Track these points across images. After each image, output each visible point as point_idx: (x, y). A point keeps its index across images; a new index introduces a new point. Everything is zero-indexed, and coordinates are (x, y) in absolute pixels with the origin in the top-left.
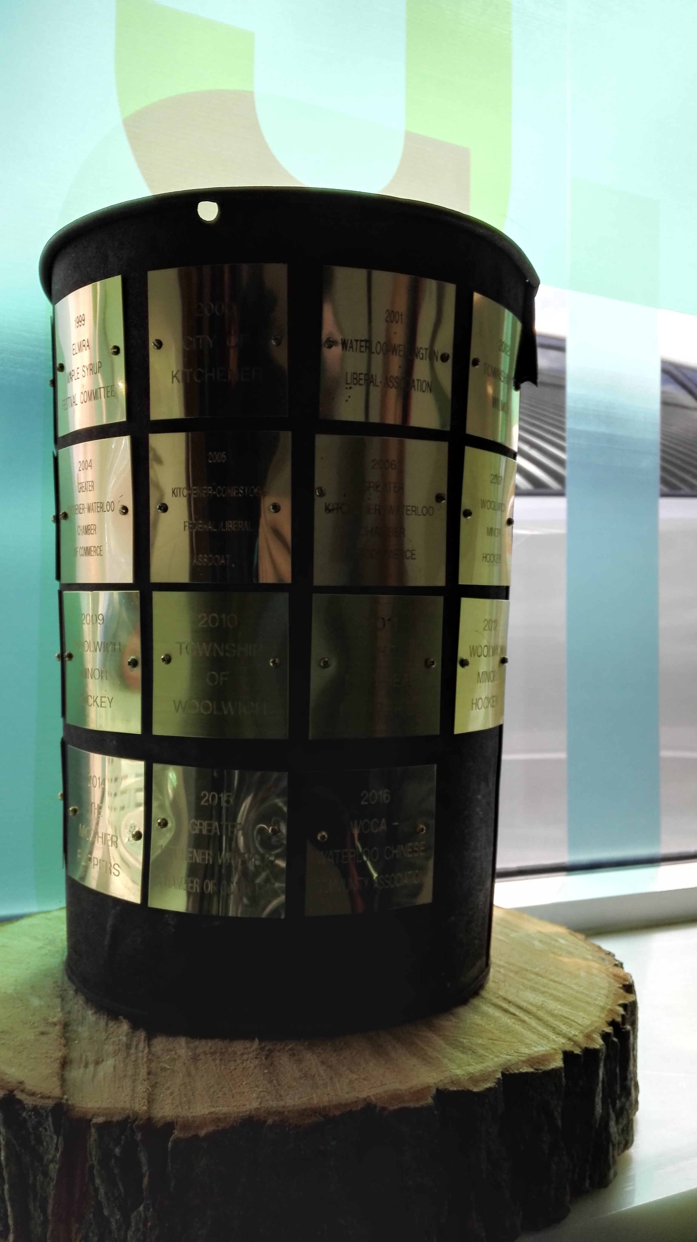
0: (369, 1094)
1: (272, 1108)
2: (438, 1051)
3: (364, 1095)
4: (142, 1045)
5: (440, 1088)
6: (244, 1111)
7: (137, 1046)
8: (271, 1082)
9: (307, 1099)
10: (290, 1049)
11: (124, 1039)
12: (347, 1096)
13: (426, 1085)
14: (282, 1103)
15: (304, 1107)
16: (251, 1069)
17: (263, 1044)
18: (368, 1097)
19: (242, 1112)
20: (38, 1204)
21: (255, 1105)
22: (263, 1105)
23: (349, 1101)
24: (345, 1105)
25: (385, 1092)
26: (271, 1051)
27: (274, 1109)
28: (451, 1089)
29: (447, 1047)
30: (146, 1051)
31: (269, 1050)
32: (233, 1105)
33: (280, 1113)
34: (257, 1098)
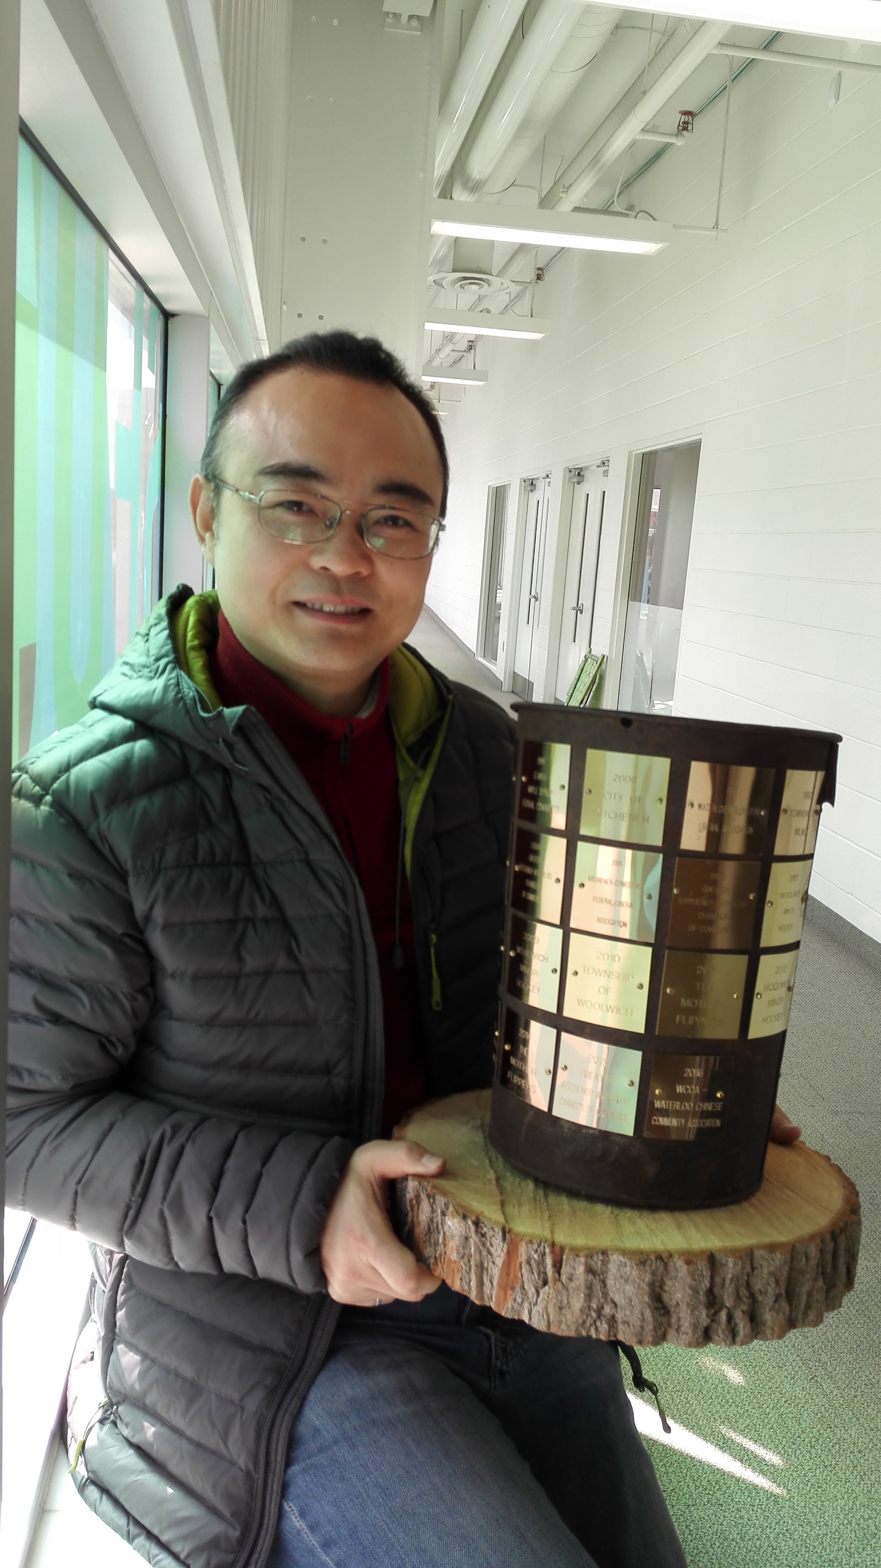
4: (542, 1200)
7: (540, 1200)
8: (617, 1233)
11: (532, 1195)
17: (613, 1211)
20: (488, 1278)
26: (617, 1215)
30: (546, 1204)
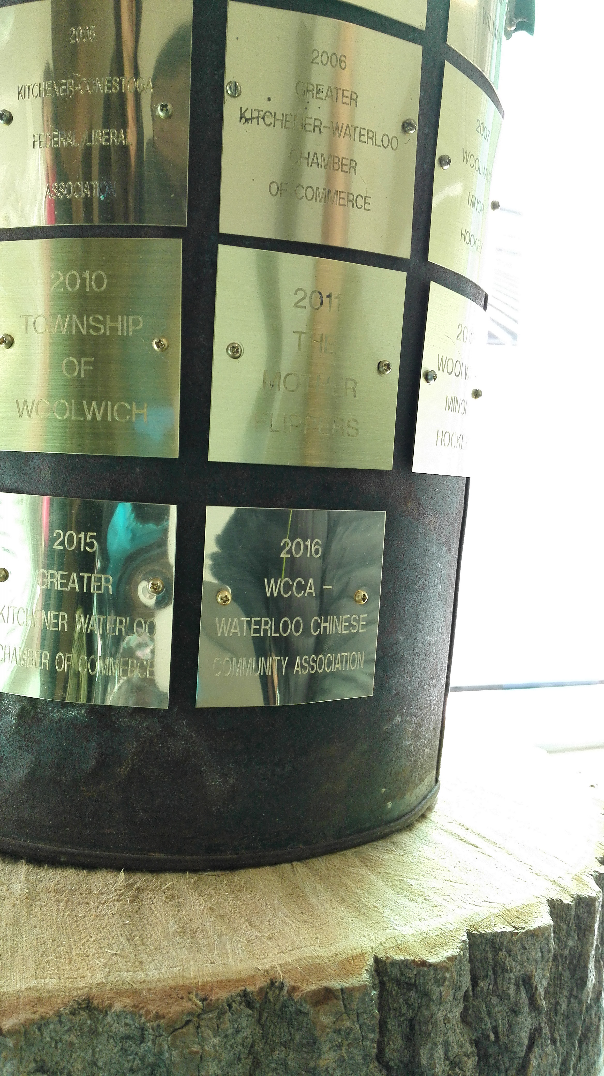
0: (275, 963)
1: (123, 984)
2: (375, 897)
3: (266, 964)
5: (380, 956)
6: (80, 986)
9: (179, 970)
10: (168, 889)
12: (240, 966)
13: (359, 951)
14: (141, 976)
15: (173, 984)
16: (106, 917)
17: (132, 879)
18: (273, 967)
19: (78, 989)
21: (99, 977)
22: (111, 978)
23: (243, 975)
24: (237, 981)
25: (298, 960)
26: (140, 890)
27: (127, 986)
28: (397, 958)
29: (389, 890)
31: (137, 889)
32: (66, 976)
33: (135, 993)
34: (105, 965)
